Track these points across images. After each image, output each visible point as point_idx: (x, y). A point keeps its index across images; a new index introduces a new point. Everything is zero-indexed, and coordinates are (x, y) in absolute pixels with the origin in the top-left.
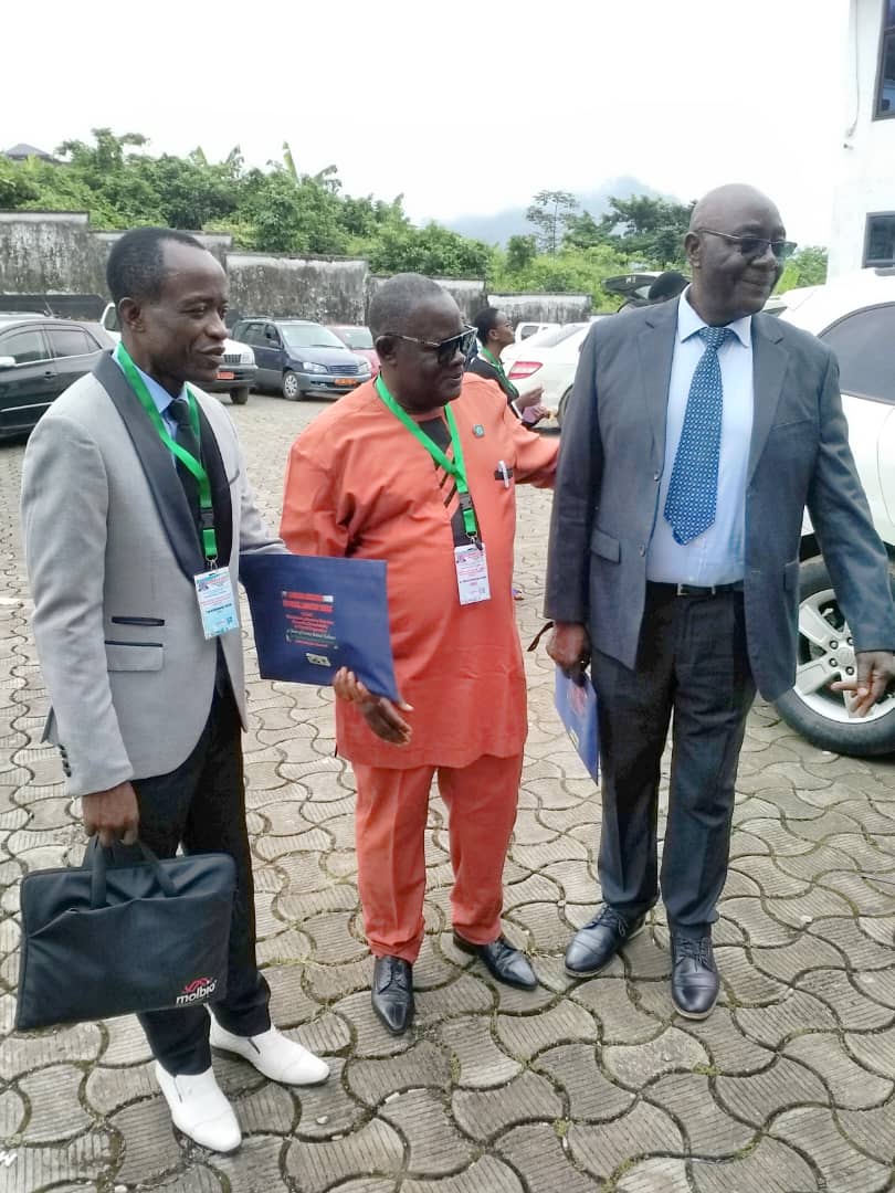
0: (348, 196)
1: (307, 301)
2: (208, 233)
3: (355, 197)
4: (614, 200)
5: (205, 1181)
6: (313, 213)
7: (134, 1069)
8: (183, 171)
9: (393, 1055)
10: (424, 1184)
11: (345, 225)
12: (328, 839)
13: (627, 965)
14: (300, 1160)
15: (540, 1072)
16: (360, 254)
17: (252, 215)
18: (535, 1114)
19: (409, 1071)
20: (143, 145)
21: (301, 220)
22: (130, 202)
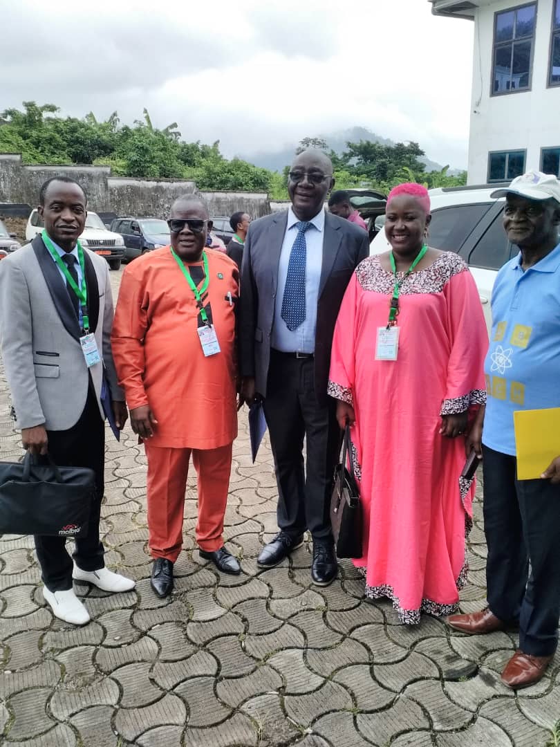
0: (184, 142)
1: (158, 207)
2: (96, 166)
3: (188, 143)
4: (349, 143)
5: (52, 667)
6: (162, 154)
7: (19, 619)
8: (81, 128)
9: (159, 608)
10: (167, 664)
11: (182, 160)
12: (138, 506)
13: (291, 562)
14: (104, 656)
15: (236, 613)
16: (192, 177)
17: (124, 155)
18: (230, 632)
19: (166, 614)
20: (55, 112)
21: (154, 157)
22: (47, 147)
